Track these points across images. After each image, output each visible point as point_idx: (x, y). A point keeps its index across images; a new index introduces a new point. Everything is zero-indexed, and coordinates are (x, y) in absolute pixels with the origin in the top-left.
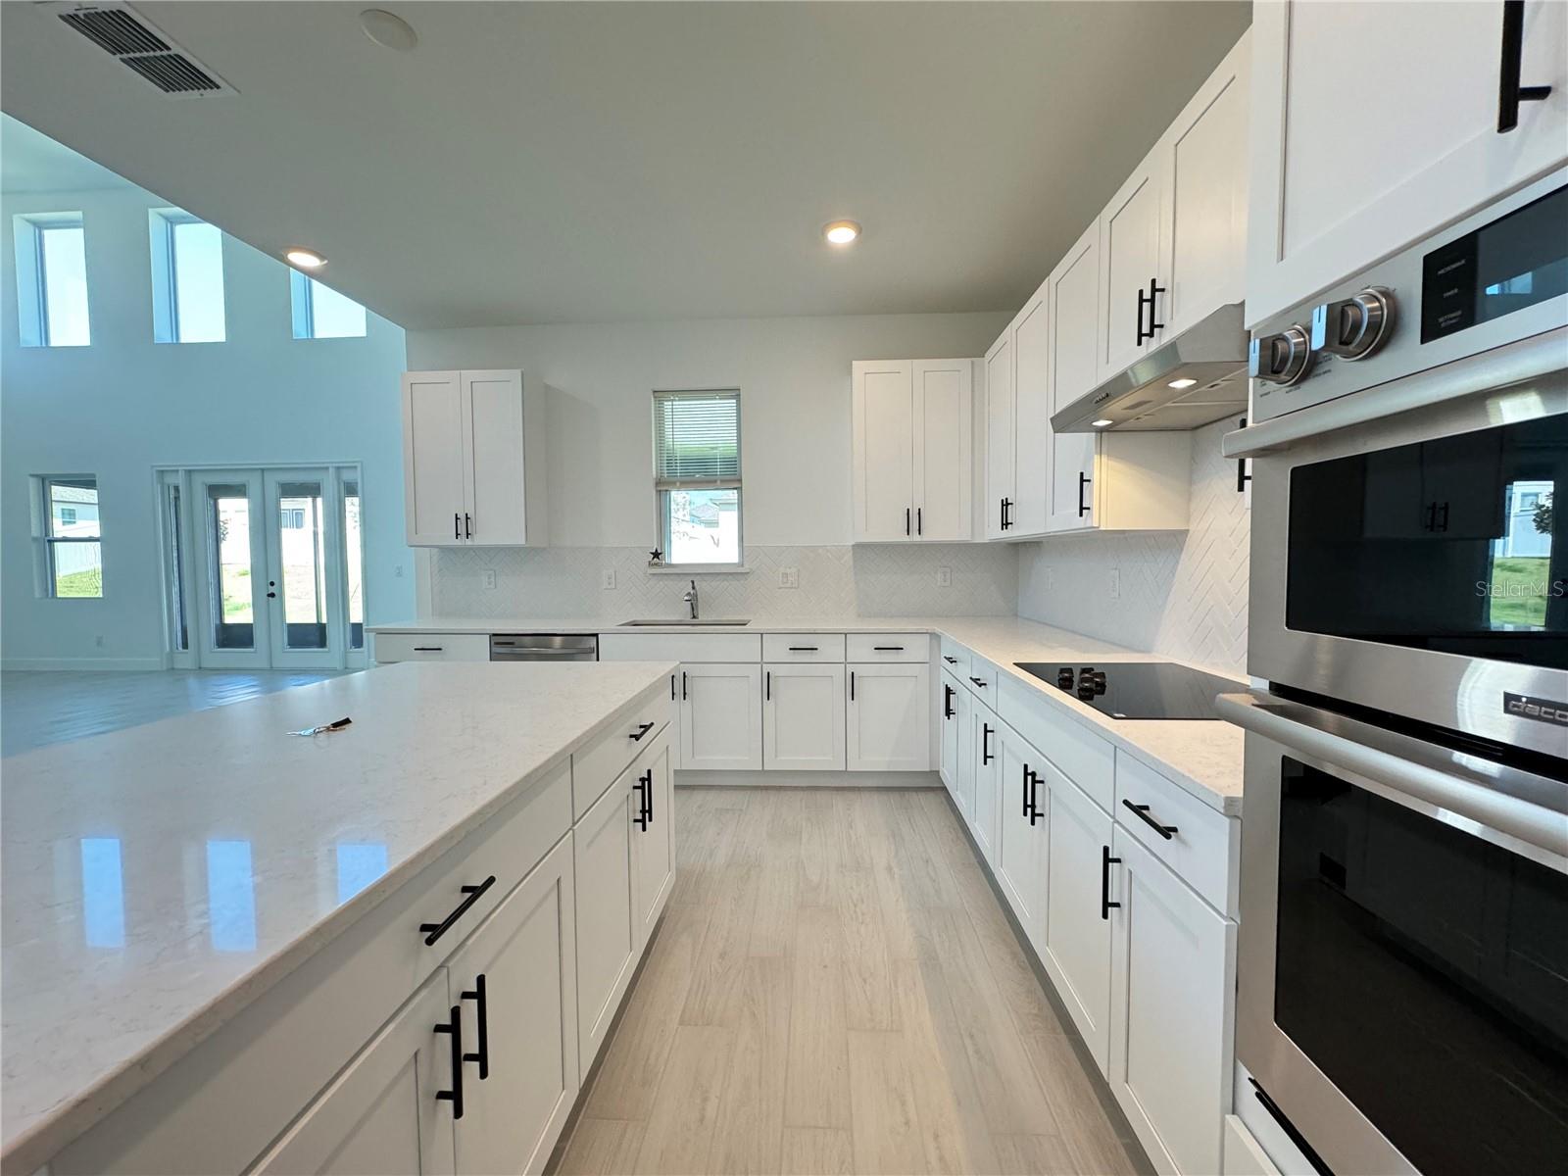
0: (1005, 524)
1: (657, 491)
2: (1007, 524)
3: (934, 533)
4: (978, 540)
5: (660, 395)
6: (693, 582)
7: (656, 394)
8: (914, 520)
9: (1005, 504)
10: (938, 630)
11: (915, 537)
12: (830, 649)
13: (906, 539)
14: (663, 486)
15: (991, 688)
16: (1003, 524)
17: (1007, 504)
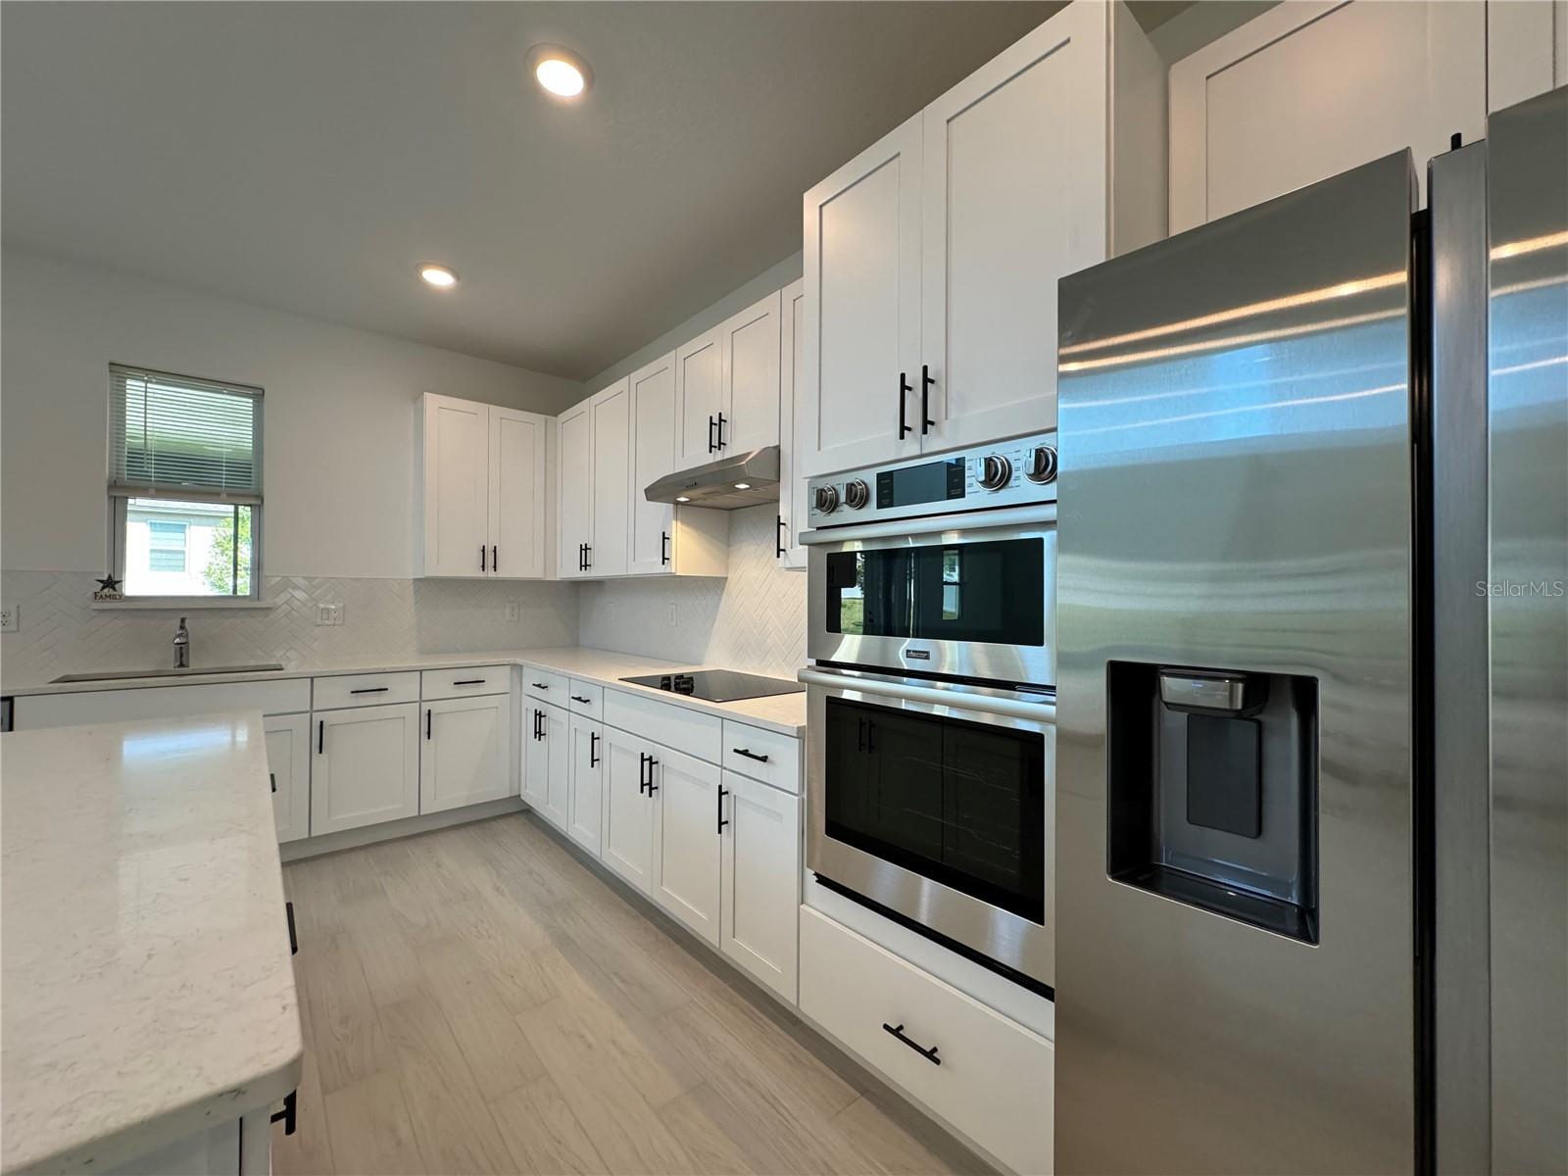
0: (585, 566)
1: (110, 497)
2: (586, 566)
3: (508, 570)
4: (550, 578)
5: (120, 371)
6: (183, 620)
7: (115, 368)
8: (489, 556)
9: (585, 549)
10: (519, 661)
11: (491, 574)
12: (403, 688)
13: (480, 574)
14: (119, 492)
15: (597, 703)
16: (581, 566)
17: (586, 549)
